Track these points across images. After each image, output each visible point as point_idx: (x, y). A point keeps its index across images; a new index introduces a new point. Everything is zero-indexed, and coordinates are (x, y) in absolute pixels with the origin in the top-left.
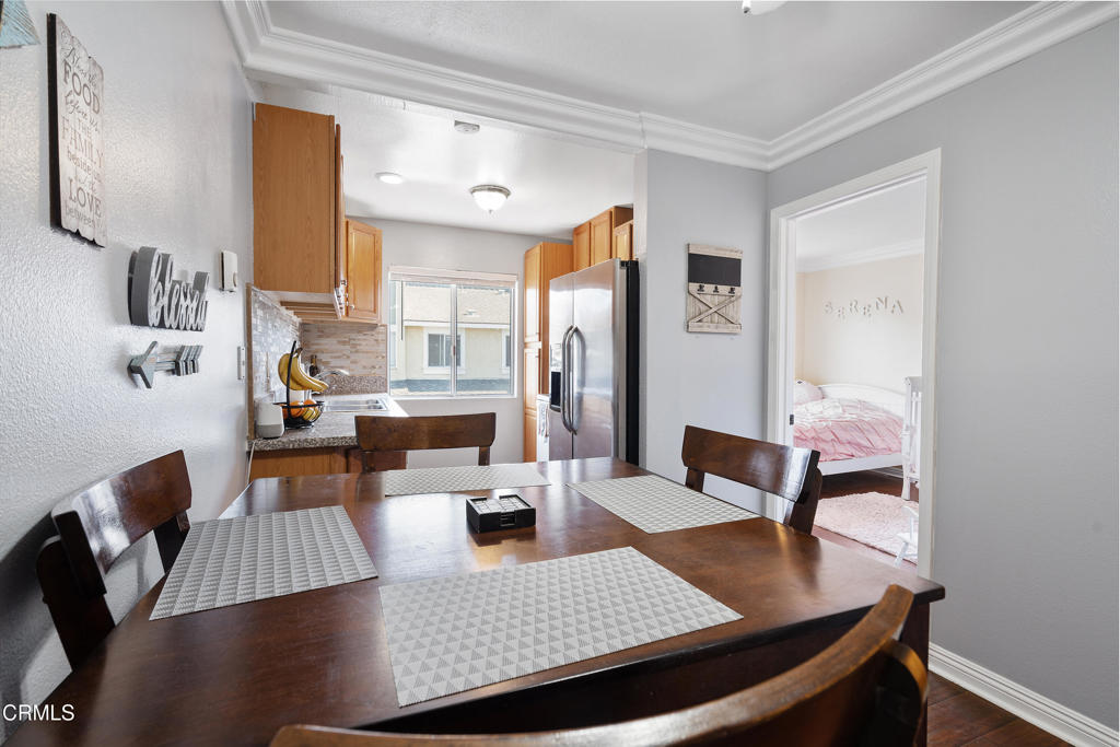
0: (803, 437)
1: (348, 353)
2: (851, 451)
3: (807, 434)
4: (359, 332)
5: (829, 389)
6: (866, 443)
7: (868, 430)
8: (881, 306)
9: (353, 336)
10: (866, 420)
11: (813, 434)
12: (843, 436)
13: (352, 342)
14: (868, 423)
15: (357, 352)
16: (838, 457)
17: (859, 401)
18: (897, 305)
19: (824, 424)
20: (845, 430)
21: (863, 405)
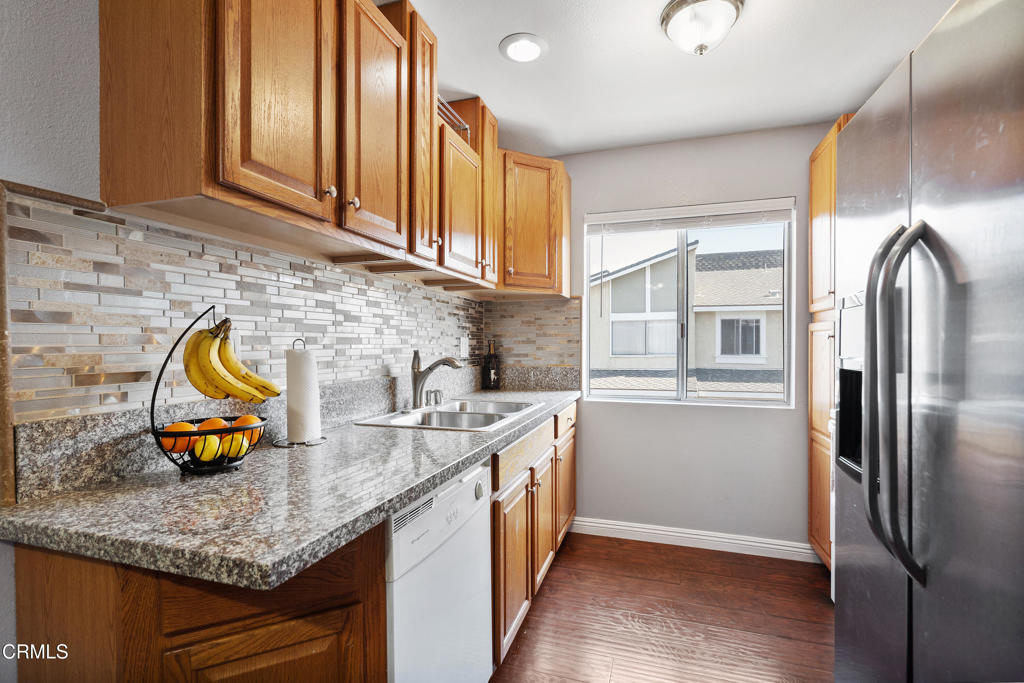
1: (532, 336)
4: (547, 308)
9: (539, 313)
13: (538, 322)
15: (545, 335)
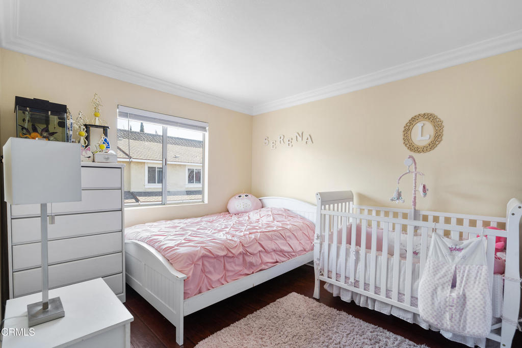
0: (230, 255)
2: (276, 257)
3: (233, 251)
5: (268, 201)
6: (286, 248)
7: (289, 237)
8: (299, 139)
10: (288, 227)
11: (241, 250)
12: (269, 245)
14: (290, 230)
16: (263, 267)
17: (285, 210)
18: (309, 138)
19: (253, 236)
20: (271, 239)
21: (288, 213)
